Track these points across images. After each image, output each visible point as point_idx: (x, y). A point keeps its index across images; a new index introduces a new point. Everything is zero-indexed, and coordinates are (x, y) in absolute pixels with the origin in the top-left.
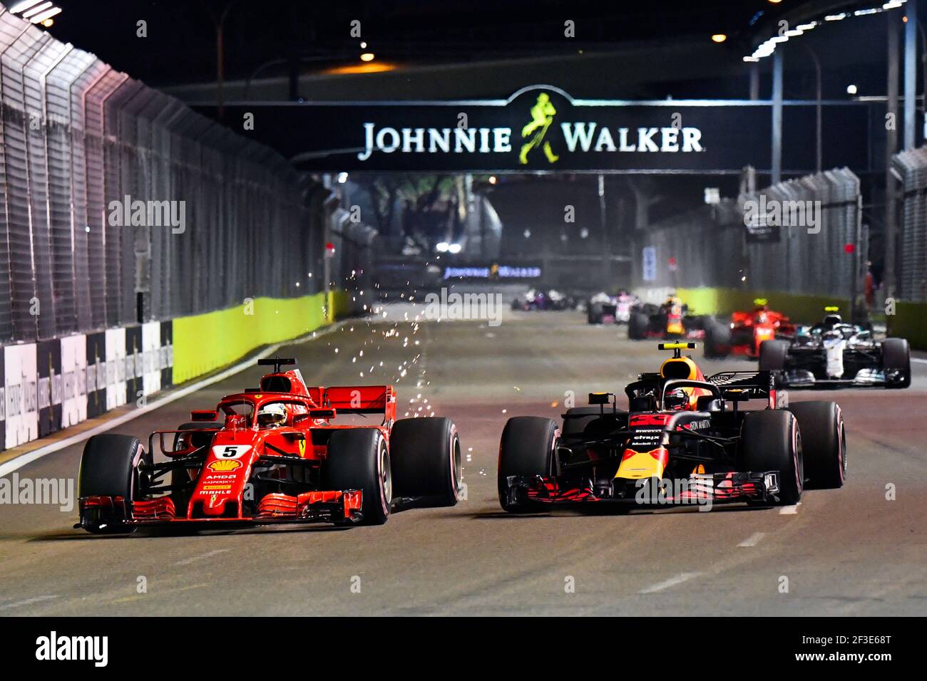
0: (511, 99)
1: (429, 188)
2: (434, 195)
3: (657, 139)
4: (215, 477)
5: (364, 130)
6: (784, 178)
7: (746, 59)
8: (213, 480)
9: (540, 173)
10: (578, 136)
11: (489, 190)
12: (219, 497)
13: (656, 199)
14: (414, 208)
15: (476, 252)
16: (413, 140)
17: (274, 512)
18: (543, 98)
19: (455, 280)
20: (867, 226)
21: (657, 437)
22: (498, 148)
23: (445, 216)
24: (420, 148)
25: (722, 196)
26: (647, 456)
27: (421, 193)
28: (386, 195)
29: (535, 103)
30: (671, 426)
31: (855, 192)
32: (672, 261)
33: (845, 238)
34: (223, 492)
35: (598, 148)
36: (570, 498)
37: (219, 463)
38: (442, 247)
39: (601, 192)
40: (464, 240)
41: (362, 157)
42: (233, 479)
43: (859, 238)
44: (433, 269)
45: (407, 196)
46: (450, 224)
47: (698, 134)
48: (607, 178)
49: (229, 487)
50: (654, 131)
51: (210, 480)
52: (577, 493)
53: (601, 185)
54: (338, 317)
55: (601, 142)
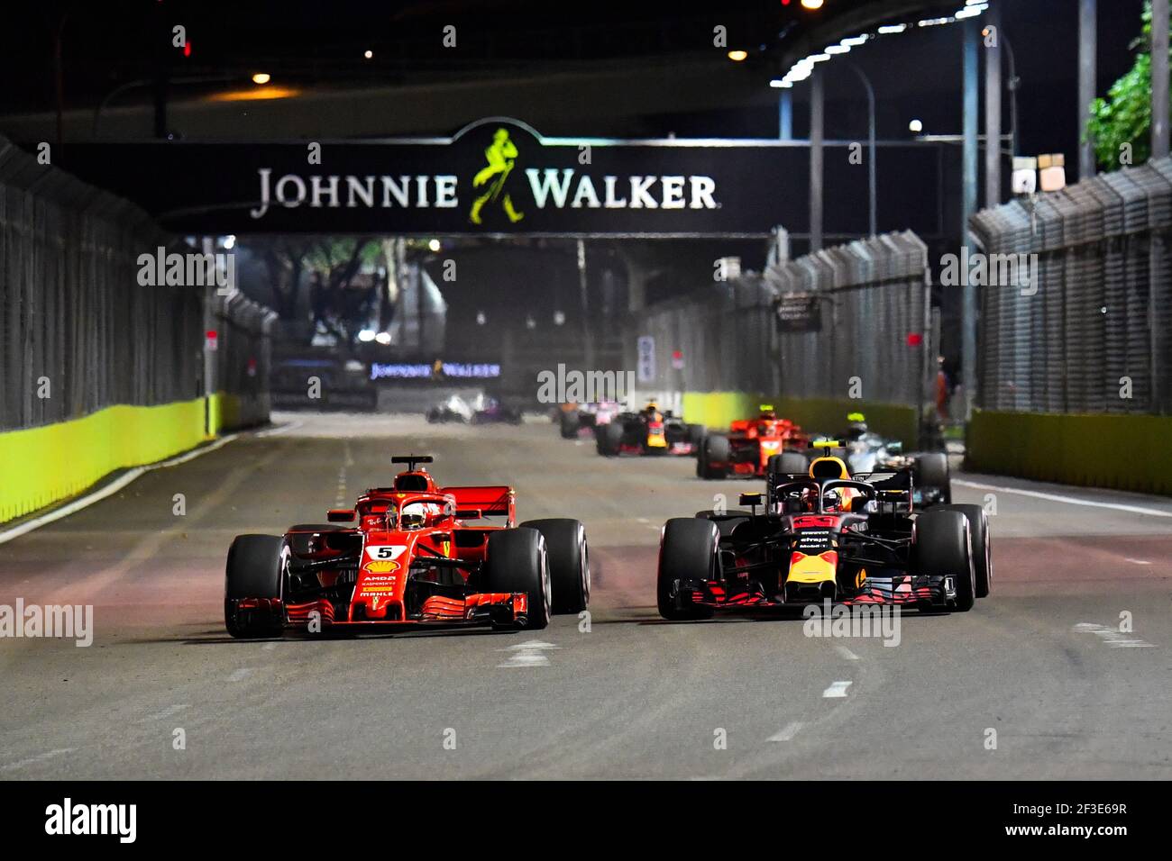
0: (458, 136)
1: (346, 257)
2: (353, 266)
3: (656, 191)
4: (373, 578)
5: (259, 178)
6: (826, 244)
7: (774, 84)
8: (372, 581)
9: (499, 236)
10: (548, 187)
11: (430, 259)
12: (382, 599)
13: (655, 273)
14: (326, 283)
15: (413, 343)
16: (325, 191)
17: (438, 615)
18: (502, 135)
19: (387, 381)
20: (937, 309)
21: (825, 540)
22: (441, 202)
23: (369, 294)
24: (334, 202)
25: (744, 267)
26: (818, 558)
27: (335, 262)
28: (289, 265)
29: (491, 142)
30: (838, 527)
31: (921, 264)
32: (677, 355)
33: (908, 325)
34: (385, 594)
35: (577, 203)
36: (739, 603)
37: (375, 564)
38: (366, 335)
39: (582, 263)
40: (395, 327)
41: (255, 214)
42: (392, 581)
43: (928, 325)
44: (355, 366)
45: (316, 267)
46: (376, 306)
47: (711, 185)
48: (589, 244)
49: (390, 589)
50: (651, 180)
51: (368, 581)
52: (747, 598)
53: (581, 253)
54: (224, 430)
55: (580, 194)
